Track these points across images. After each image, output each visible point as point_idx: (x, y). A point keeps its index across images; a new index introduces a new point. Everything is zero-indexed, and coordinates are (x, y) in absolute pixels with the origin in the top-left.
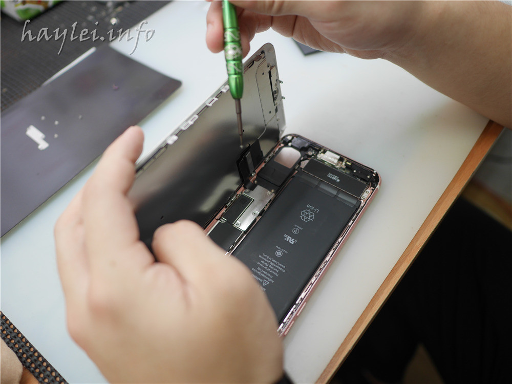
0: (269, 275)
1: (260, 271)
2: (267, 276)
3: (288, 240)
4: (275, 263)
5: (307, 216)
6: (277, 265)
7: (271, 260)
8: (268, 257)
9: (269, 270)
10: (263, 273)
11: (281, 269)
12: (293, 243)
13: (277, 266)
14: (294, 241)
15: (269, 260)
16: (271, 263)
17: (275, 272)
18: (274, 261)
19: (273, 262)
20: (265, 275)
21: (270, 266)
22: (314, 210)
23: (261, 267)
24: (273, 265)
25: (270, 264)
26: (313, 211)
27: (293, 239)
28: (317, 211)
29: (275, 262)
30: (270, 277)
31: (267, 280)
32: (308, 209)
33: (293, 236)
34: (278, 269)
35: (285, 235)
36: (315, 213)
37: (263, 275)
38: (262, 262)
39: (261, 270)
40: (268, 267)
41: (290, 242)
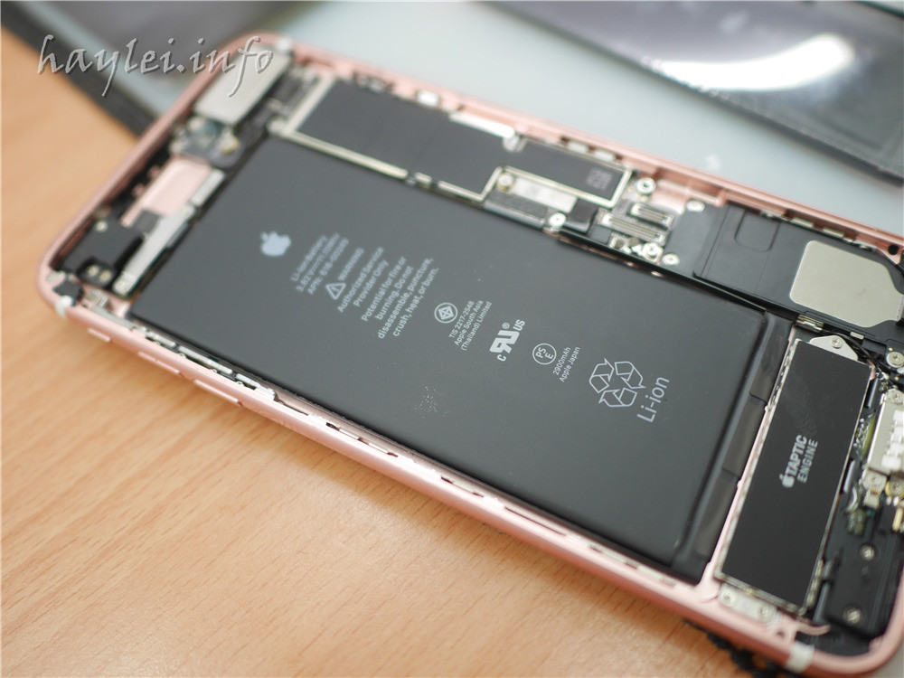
0: (363, 296)
1: (375, 267)
2: (359, 291)
3: (501, 333)
4: (407, 305)
5: (617, 383)
6: (403, 312)
7: (416, 293)
8: (427, 283)
9: (382, 293)
10: (367, 280)
11: (388, 325)
12: (494, 349)
13: (396, 313)
14: (504, 353)
15: (417, 288)
16: (406, 295)
17: (377, 311)
18: (416, 300)
19: (410, 301)
20: (364, 284)
21: (395, 294)
22: (648, 403)
23: (391, 268)
24: (402, 302)
25: (404, 290)
26: (642, 399)
27: (509, 350)
28: (649, 415)
29: (413, 306)
30: (355, 297)
31: (346, 292)
32: (650, 383)
33: (522, 347)
34: (387, 317)
35: (520, 324)
36: (636, 409)
37: (360, 280)
38: (409, 270)
39: (378, 272)
40: (392, 288)
41: (497, 341)
